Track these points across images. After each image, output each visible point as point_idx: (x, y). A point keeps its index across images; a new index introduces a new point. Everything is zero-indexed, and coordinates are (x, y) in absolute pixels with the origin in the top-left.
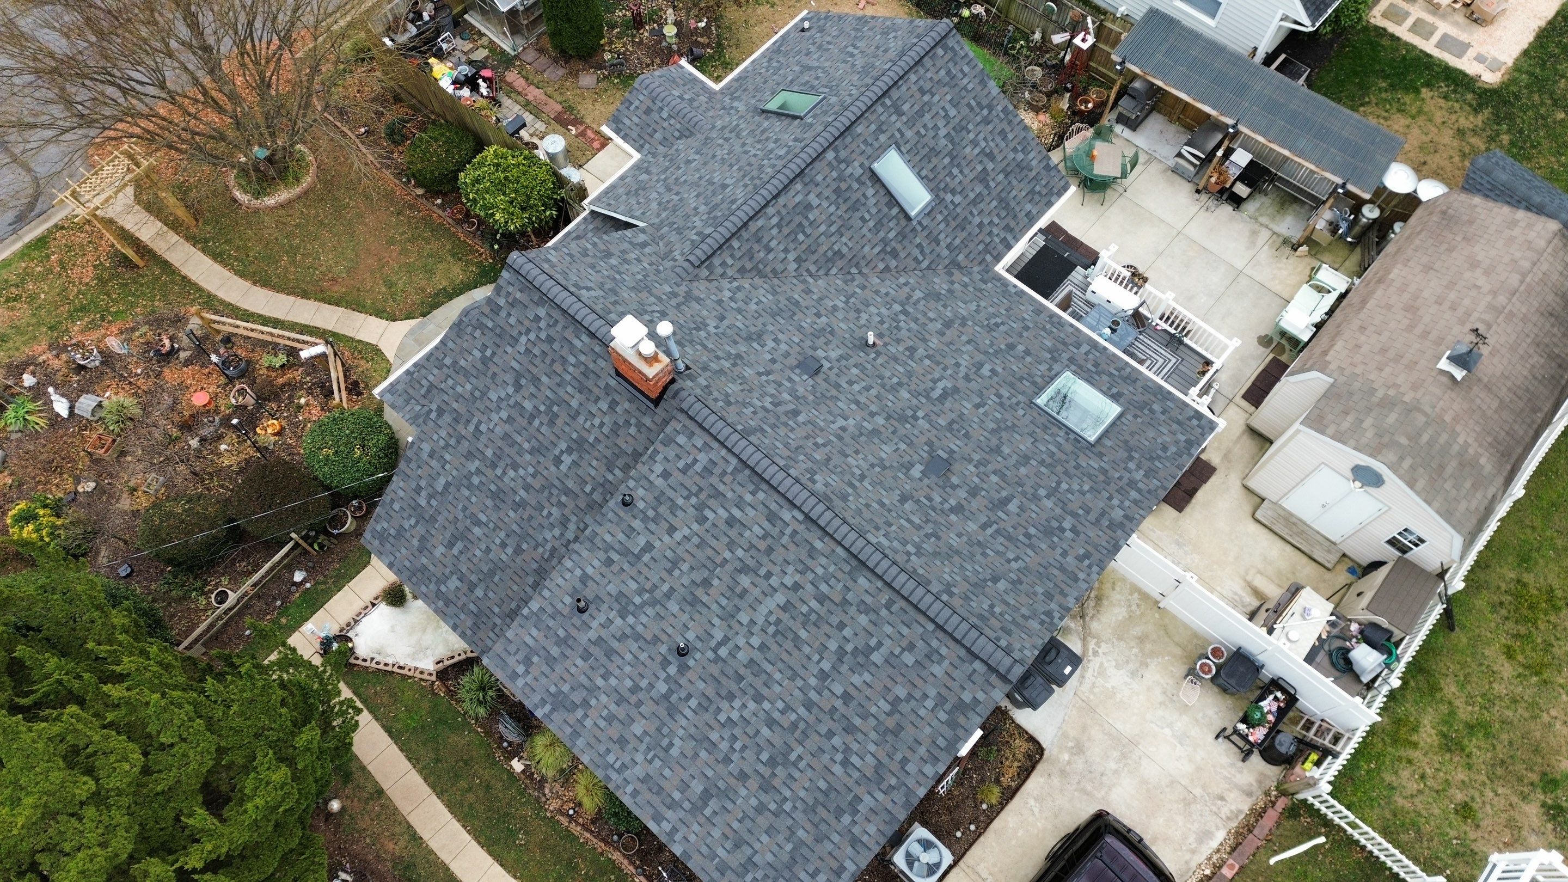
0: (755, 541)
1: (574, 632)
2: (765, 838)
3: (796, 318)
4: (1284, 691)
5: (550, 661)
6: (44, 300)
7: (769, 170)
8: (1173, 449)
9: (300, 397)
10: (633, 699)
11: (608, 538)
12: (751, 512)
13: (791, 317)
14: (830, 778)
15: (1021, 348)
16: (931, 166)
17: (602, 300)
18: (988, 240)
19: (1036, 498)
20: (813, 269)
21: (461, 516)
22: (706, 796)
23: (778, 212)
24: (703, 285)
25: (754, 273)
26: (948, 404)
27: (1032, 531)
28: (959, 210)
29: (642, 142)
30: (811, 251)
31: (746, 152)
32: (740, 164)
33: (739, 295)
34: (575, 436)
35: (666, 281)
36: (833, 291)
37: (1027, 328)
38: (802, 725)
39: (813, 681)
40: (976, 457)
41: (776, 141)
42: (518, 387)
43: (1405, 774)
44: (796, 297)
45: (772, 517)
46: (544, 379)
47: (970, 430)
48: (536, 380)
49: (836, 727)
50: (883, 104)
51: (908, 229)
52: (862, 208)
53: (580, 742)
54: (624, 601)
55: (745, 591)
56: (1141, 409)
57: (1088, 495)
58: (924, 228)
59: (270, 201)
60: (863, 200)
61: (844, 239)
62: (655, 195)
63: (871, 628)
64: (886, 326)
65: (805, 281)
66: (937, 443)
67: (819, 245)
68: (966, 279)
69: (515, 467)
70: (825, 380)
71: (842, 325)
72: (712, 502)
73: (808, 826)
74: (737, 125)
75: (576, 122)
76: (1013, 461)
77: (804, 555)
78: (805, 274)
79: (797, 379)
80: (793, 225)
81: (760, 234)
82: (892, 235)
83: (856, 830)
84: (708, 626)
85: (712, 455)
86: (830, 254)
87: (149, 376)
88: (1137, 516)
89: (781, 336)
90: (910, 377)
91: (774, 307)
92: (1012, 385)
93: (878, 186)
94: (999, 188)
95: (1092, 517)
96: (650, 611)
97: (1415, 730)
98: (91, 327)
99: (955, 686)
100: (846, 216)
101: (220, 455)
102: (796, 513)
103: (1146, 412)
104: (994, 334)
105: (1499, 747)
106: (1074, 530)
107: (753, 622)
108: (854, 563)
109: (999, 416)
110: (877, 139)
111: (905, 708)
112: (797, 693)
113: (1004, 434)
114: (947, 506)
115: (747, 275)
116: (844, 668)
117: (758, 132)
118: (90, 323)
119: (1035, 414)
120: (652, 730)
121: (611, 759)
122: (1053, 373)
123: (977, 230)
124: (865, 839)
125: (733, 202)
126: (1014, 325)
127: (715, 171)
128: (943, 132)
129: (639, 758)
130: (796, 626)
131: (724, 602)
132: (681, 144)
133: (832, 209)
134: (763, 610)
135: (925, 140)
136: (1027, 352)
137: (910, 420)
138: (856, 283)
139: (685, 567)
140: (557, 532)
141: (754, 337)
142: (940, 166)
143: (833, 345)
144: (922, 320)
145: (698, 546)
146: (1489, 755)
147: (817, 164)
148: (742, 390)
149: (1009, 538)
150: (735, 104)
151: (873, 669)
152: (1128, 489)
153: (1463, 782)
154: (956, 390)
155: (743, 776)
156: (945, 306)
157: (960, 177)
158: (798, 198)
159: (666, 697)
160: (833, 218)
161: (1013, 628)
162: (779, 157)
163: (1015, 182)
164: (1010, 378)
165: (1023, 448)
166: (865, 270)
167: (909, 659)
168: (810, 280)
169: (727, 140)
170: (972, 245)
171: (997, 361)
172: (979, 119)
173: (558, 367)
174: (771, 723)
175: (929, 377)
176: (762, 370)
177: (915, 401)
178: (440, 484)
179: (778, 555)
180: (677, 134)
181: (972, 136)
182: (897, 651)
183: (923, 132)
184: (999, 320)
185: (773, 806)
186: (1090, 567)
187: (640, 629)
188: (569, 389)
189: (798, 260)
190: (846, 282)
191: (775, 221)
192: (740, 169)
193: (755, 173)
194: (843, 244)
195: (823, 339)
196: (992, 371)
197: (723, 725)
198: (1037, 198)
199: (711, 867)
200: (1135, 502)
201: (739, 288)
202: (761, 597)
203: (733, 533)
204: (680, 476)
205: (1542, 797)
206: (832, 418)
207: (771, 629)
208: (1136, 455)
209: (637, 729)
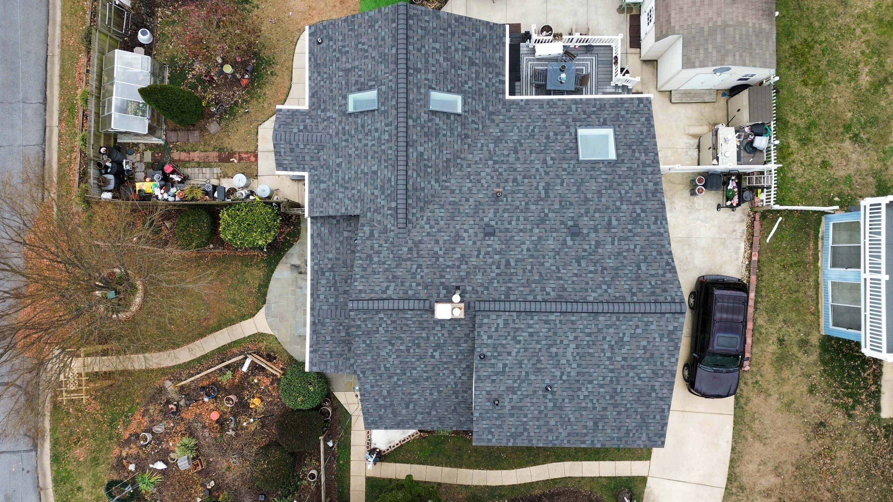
0: (546, 334)
1: (500, 412)
2: (628, 420)
3: (461, 211)
4: (733, 175)
5: (500, 426)
6: (91, 431)
7: (390, 152)
8: (645, 130)
9: (253, 381)
10: (543, 415)
11: (486, 374)
12: (537, 326)
13: (459, 212)
14: (638, 387)
15: (551, 134)
16: (449, 81)
17: (398, 288)
18: (494, 88)
19: (618, 209)
20: (444, 178)
21: (404, 397)
22: (596, 424)
23: (413, 170)
24: (414, 233)
25: (426, 205)
26: (552, 195)
27: (630, 227)
28: (474, 88)
29: (302, 166)
30: (437, 172)
31: (366, 145)
32: (370, 154)
33: (432, 222)
34: (433, 345)
35: (400, 245)
36: (460, 181)
37: (545, 120)
38: (614, 379)
39: (607, 363)
40: (582, 211)
41: (376, 131)
42: (393, 345)
43: (795, 168)
44: (451, 199)
45: (547, 322)
46: (402, 335)
47: (569, 199)
48: (399, 338)
49: (627, 371)
50: (411, 75)
51: (463, 120)
52: (440, 131)
53: (534, 442)
54: (511, 389)
55: (556, 353)
56: (618, 120)
57: (634, 187)
58: (468, 112)
59: (134, 308)
60: (437, 127)
61: (445, 152)
62: (341, 196)
63: (617, 331)
64: (495, 178)
65: (446, 188)
66: (565, 219)
67: (438, 165)
68: (501, 117)
69: (415, 369)
70: (500, 232)
71: (481, 196)
72: (517, 334)
73: (641, 406)
74: (343, 129)
75: (232, 154)
76: (596, 199)
77: (570, 325)
78: (444, 184)
79: (490, 242)
80: (422, 168)
81: (415, 187)
82: (459, 130)
83: (660, 395)
84: (552, 374)
85: (503, 317)
86: (445, 164)
87: (179, 423)
88: (658, 180)
89: (465, 227)
90: (527, 196)
91: (449, 214)
92: (564, 159)
93: (438, 115)
94: (481, 60)
95: (644, 198)
96: (524, 385)
97: (789, 147)
98: (126, 425)
99: (664, 327)
100: (437, 142)
101: (247, 428)
102: (555, 314)
103: (621, 119)
104: (536, 137)
105: (822, 128)
106: (643, 211)
107: (568, 361)
108: (593, 315)
109: (573, 181)
110: (421, 93)
111: (649, 347)
112: (604, 370)
113: (582, 188)
114: (593, 247)
115: (425, 209)
116: (616, 351)
117: (360, 128)
118: (124, 423)
119: (585, 166)
120: (558, 419)
121: (550, 438)
122: (573, 134)
123: (487, 89)
124: (665, 395)
125: (389, 180)
126: (539, 124)
127: (360, 165)
128: (441, 60)
129: (561, 430)
130: (587, 350)
131: (551, 362)
132: (323, 155)
133: (430, 144)
134: (569, 354)
135: (438, 72)
136: (556, 134)
137: (546, 218)
138: (465, 167)
139: (526, 362)
140: (452, 377)
141: (457, 238)
142: (453, 77)
143: (487, 211)
144: (505, 159)
145: (525, 352)
146: (821, 134)
147: (409, 132)
148: (483, 275)
149: (626, 239)
150: (328, 114)
151: (628, 343)
152: (644, 169)
153: (817, 153)
154: (547, 184)
155: (605, 409)
156: (506, 142)
157: (464, 72)
158: (415, 155)
159: (555, 406)
160: (434, 148)
161: (665, 286)
162: (388, 141)
163: (484, 50)
164: (562, 155)
165: (594, 188)
166: (462, 156)
167: (639, 331)
168: (448, 184)
169: (346, 141)
170: (490, 98)
171: (549, 151)
172: (449, 36)
173: (405, 328)
174: (602, 386)
175: (533, 188)
176: (476, 253)
177: (539, 207)
178: (385, 393)
179: (560, 333)
180: (316, 151)
181: (453, 48)
182: (633, 331)
183: (434, 69)
184: (531, 128)
185: (623, 409)
186: (661, 223)
187: (525, 393)
188: (417, 332)
189: (437, 181)
190: (461, 170)
191: (415, 175)
192: (372, 157)
193: (383, 157)
194: (446, 154)
195: (481, 211)
196: (552, 159)
197: (584, 399)
198: (498, 47)
199: (615, 442)
200: (652, 173)
201: (428, 219)
202: (565, 351)
203: (535, 338)
204: (496, 334)
205: (848, 136)
206: (520, 249)
207: (577, 358)
208: (634, 147)
209: (552, 422)
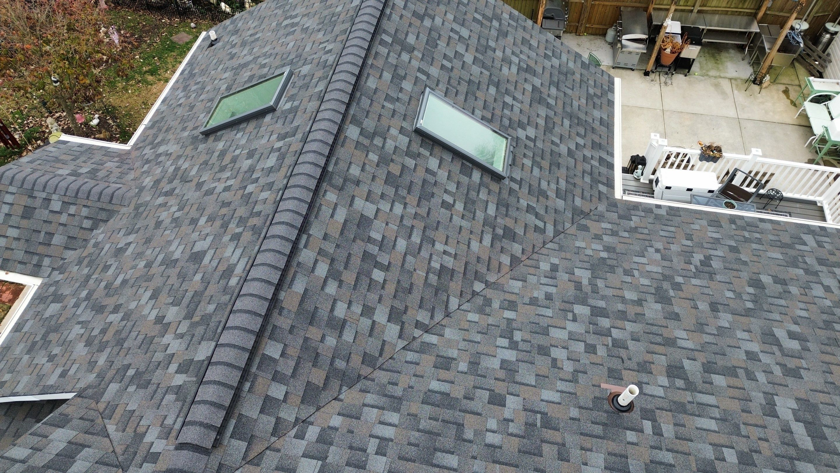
7: (265, 195)
15: (766, 279)
16: (481, 103)
18: (588, 167)
23: (321, 252)
28: (539, 144)
30: (403, 290)
31: (210, 192)
32: (208, 212)
36: (478, 338)
37: (734, 250)
41: (251, 155)
50: (383, 43)
51: (505, 194)
52: (435, 190)
58: (520, 183)
60: (430, 178)
61: (439, 247)
67: (411, 273)
68: (606, 225)
78: (417, 333)
80: (356, 262)
81: (309, 306)
82: (492, 210)
86: (433, 279)
93: (437, 150)
94: (560, 103)
100: (423, 211)
104: (720, 278)
110: (401, 90)
117: (214, 160)
123: (572, 161)
125: (228, 272)
126: (719, 253)
127: (169, 243)
128: (469, 58)
132: (99, 234)
133: (398, 209)
135: (456, 74)
136: (780, 282)
142: (490, 100)
144: (630, 310)
147: (341, 152)
150: (162, 149)
157: (517, 105)
158: (341, 215)
160: (408, 222)
163: (569, 92)
166: (492, 278)
168: (433, 339)
169: (169, 193)
170: (578, 181)
171: (777, 317)
172: (494, 33)
175: (755, 408)
180: (87, 224)
181: (499, 54)
183: (447, 64)
184: (699, 257)
189: (394, 316)
190: (481, 311)
191: (322, 269)
192: (211, 219)
193: (242, 212)
194: (443, 255)
201: (324, 439)
